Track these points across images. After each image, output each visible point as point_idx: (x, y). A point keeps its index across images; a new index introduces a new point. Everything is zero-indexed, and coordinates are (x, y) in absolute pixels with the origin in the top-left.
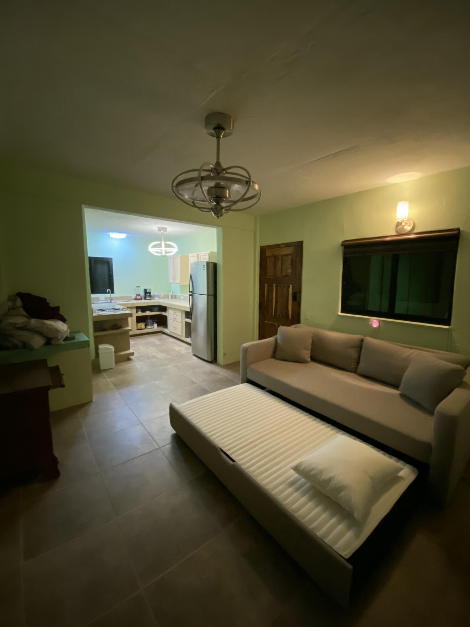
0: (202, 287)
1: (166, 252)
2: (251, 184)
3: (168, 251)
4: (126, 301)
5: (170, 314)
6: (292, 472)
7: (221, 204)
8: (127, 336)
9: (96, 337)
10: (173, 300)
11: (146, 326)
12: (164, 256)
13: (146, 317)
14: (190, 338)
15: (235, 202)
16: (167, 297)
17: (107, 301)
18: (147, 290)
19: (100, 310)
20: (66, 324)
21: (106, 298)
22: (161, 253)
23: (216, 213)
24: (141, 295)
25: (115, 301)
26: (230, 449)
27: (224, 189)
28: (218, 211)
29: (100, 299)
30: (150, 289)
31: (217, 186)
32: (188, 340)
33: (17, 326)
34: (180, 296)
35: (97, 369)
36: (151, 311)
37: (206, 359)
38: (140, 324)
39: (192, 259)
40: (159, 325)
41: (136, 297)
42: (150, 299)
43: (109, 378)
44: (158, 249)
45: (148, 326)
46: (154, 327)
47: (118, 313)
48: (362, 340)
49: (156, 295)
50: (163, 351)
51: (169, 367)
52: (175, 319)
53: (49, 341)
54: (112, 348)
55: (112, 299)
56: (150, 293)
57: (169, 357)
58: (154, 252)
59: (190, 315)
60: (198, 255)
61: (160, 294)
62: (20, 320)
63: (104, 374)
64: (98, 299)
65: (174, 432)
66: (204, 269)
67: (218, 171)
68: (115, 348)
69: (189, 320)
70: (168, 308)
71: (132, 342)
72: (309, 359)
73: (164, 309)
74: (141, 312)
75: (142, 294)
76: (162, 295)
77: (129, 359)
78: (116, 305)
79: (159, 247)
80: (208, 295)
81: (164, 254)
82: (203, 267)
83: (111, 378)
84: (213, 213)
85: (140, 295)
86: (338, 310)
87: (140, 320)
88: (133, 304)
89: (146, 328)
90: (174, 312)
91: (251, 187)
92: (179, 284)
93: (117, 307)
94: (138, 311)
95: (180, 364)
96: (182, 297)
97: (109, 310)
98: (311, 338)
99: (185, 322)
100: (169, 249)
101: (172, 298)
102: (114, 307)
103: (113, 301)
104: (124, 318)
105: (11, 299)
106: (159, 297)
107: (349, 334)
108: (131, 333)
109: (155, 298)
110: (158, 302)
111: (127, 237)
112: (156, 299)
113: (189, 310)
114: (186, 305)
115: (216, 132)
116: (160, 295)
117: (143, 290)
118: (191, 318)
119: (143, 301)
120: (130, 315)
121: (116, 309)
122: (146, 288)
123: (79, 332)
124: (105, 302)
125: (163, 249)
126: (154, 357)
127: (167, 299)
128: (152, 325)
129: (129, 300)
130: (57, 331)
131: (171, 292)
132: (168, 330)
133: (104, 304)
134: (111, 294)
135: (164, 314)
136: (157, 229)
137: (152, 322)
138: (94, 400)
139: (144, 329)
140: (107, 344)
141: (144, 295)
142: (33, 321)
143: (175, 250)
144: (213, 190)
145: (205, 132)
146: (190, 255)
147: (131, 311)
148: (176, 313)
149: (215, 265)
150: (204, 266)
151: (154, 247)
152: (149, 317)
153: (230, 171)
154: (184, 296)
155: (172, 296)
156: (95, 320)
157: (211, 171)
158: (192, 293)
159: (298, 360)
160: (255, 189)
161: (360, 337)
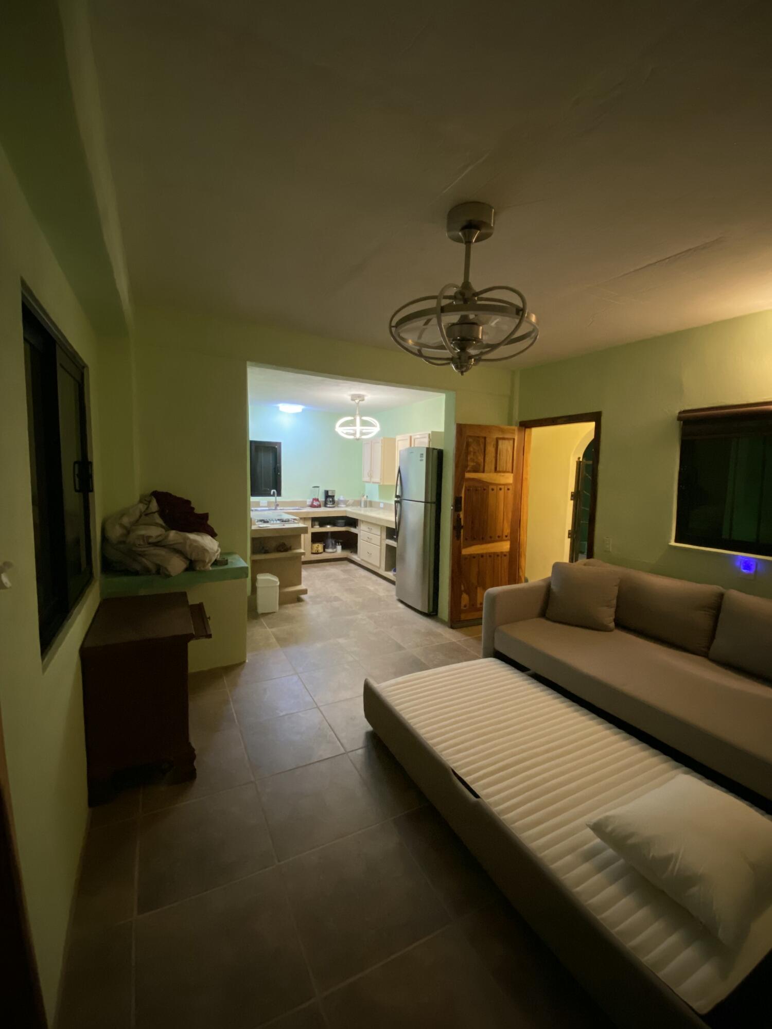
0: (417, 488)
1: (362, 434)
2: (526, 315)
3: (364, 431)
4: (297, 508)
5: (362, 531)
6: (589, 832)
7: (468, 351)
8: (299, 563)
9: (254, 562)
10: (368, 509)
11: (325, 548)
12: (358, 440)
13: (326, 533)
14: (392, 571)
15: (493, 347)
16: (358, 503)
17: (270, 508)
18: (329, 492)
19: (261, 521)
20: (216, 540)
21: (269, 504)
22: (354, 434)
23: (459, 366)
24: (319, 500)
25: (282, 508)
26: (469, 773)
27: (476, 326)
28: (462, 363)
29: (261, 505)
30: (333, 491)
31: (464, 321)
32: (390, 575)
33: (151, 540)
34: (379, 503)
35: (253, 613)
36: (334, 525)
37: (419, 608)
38: (316, 545)
39: (402, 444)
40: (344, 548)
41: (313, 502)
42: (333, 506)
43: (270, 628)
44: (349, 429)
45: (327, 548)
46: (336, 551)
47: (287, 526)
48: (722, 596)
49: (342, 501)
50: (350, 590)
51: (360, 616)
52: (369, 540)
53: (192, 566)
54: (275, 579)
55: (277, 505)
56: (333, 497)
57: (360, 600)
58: (343, 432)
59: (394, 535)
60: (411, 437)
61: (347, 499)
62: (155, 532)
63: (263, 620)
64: (258, 504)
65: (370, 728)
66: (421, 460)
67: (466, 297)
68: (280, 580)
69: (392, 543)
70: (359, 521)
71: (304, 573)
72: (612, 625)
73: (353, 522)
74: (318, 527)
75: (322, 498)
76: (351, 501)
77: (299, 600)
78: (284, 514)
79: (351, 425)
80: (426, 502)
81: (358, 436)
82: (421, 457)
83: (272, 628)
84: (453, 367)
85: (317, 500)
86: (670, 538)
87: (317, 538)
88: (308, 513)
89: (324, 551)
90: (369, 528)
91: (525, 319)
92: (378, 483)
93: (286, 517)
94: (315, 525)
95: (377, 614)
96: (382, 505)
97: (275, 522)
98: (615, 586)
99: (385, 546)
100: (366, 429)
101: (366, 506)
102: (279, 518)
103: (278, 508)
104: (296, 534)
105: (144, 500)
106: (345, 502)
107: (694, 584)
108: (303, 558)
109: (339, 505)
110: (346, 511)
111: (303, 410)
112: (341, 507)
113: (394, 527)
114: (390, 518)
115: (464, 234)
116: (348, 501)
117: (323, 491)
118: (396, 540)
119: (323, 509)
120: (305, 530)
121: (284, 520)
122: (327, 489)
123: (235, 553)
124: (267, 508)
125: (358, 428)
126: (336, 599)
127: (359, 507)
128: (334, 547)
129: (303, 507)
130: (204, 550)
131: (365, 497)
132: (359, 557)
133: (266, 513)
134: (277, 498)
135: (353, 530)
136: (349, 398)
137: (333, 542)
138: (247, 661)
139: (321, 553)
140: (268, 574)
141: (324, 500)
142: (173, 534)
143: (375, 430)
144: (457, 328)
145: (447, 235)
146: (398, 438)
147: (304, 524)
148: (372, 529)
149: (440, 454)
150: (422, 454)
151: (344, 425)
152: (329, 535)
153: (484, 295)
154: (385, 504)
155: (366, 502)
156: (254, 537)
157: (454, 297)
158: (399, 500)
159: (592, 625)
160: (531, 323)
161: (716, 588)
